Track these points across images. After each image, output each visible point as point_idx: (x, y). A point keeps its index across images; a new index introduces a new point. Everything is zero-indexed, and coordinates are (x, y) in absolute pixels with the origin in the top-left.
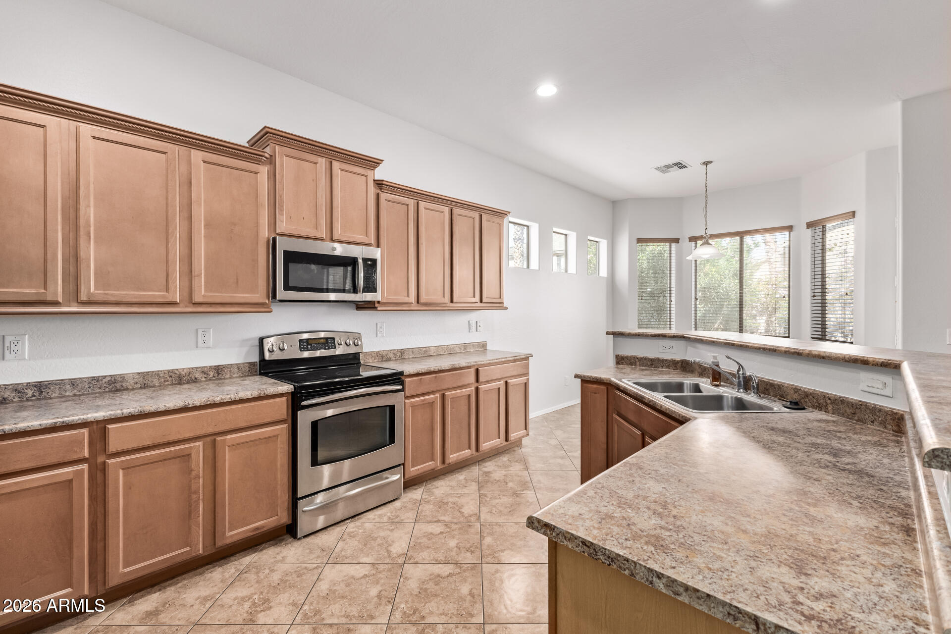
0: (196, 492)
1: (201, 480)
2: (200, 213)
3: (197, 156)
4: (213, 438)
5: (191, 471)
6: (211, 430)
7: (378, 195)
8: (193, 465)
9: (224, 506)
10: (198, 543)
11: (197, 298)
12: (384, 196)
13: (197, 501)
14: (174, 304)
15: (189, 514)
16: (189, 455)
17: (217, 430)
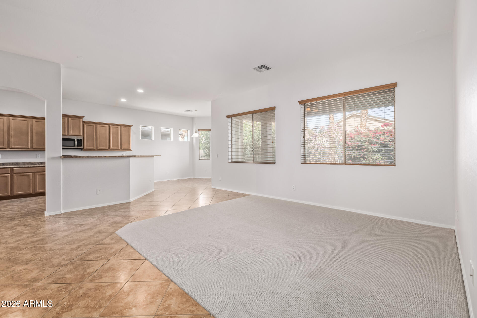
0: (31, 182)
1: (32, 180)
2: (35, 131)
3: (34, 121)
4: (34, 173)
5: (30, 178)
6: (34, 171)
7: (84, 124)
8: (30, 177)
9: (37, 185)
10: (31, 191)
11: (34, 148)
12: (85, 124)
13: (31, 184)
14: (29, 149)
15: (29, 186)
16: (29, 175)
17: (35, 171)
